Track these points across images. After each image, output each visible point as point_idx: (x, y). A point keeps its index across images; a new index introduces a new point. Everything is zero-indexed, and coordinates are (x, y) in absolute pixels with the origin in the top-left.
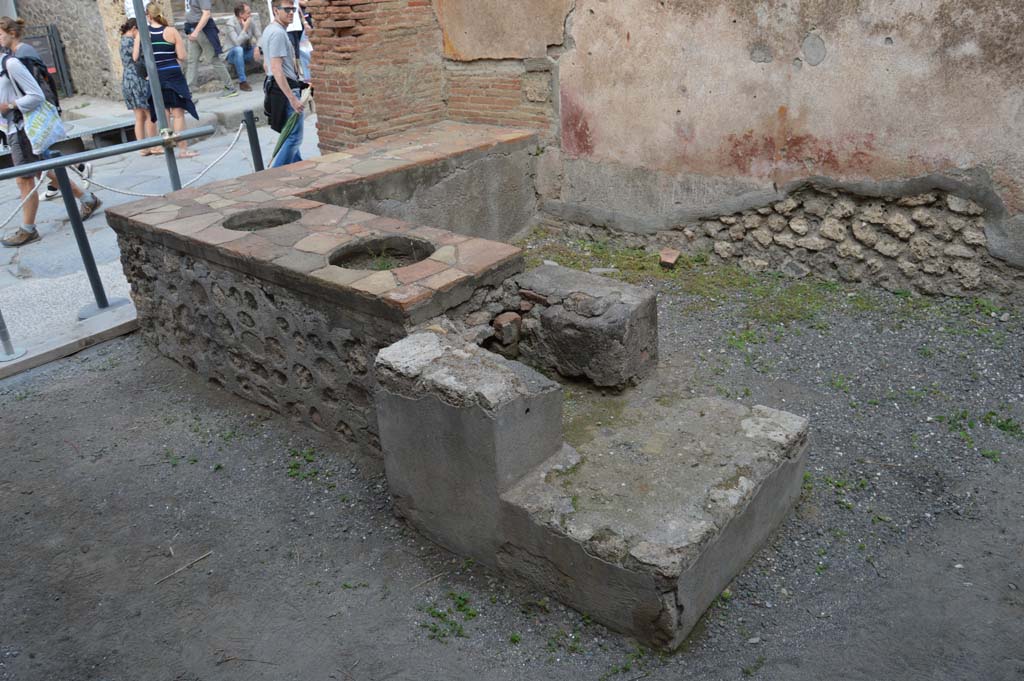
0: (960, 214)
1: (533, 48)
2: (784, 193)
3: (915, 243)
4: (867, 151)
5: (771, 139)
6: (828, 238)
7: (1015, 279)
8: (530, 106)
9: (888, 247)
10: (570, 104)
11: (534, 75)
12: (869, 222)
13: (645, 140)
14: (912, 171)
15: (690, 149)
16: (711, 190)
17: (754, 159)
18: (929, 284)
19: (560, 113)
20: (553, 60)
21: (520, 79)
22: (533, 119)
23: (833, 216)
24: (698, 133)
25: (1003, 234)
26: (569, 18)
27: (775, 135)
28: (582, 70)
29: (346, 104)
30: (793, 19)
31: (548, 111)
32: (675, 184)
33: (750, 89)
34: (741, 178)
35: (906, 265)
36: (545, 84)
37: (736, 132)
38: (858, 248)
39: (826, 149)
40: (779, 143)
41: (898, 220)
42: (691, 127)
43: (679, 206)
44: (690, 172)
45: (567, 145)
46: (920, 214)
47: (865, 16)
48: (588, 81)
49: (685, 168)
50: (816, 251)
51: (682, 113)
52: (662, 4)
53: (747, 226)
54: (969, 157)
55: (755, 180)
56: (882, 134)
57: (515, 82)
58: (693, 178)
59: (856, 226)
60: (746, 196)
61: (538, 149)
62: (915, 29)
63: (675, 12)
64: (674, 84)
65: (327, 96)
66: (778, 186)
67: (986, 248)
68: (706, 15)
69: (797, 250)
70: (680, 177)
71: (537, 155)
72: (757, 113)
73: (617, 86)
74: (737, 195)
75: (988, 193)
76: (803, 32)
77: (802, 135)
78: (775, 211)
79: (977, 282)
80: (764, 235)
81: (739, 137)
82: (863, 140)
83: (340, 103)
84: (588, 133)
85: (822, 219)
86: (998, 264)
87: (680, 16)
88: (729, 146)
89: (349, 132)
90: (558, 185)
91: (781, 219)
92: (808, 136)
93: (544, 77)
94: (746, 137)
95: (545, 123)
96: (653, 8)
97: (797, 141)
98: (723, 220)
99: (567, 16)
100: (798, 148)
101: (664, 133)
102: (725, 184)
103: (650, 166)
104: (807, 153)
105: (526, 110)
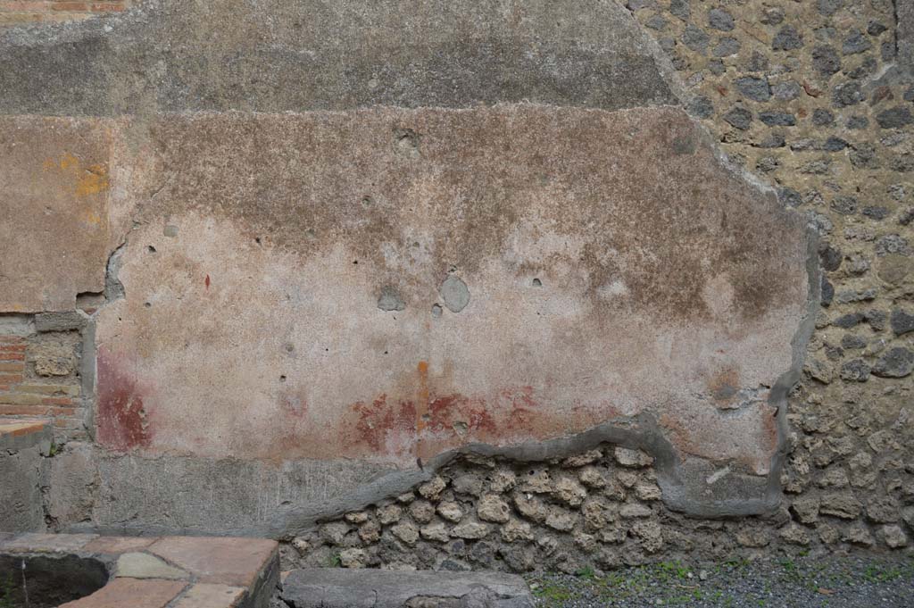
0: (629, 468)
1: (51, 296)
2: (431, 470)
3: (589, 510)
4: (526, 407)
5: (410, 403)
6: (490, 521)
7: (695, 531)
8: (40, 383)
9: (559, 519)
10: (114, 376)
11: (49, 337)
12: (535, 494)
13: (234, 419)
14: (578, 424)
15: (301, 427)
16: (333, 479)
17: (389, 431)
18: (612, 556)
19: (95, 389)
20: (86, 316)
21: (24, 343)
22: (46, 402)
23: (491, 492)
24: (311, 405)
25: (679, 482)
26: (116, 256)
27: (415, 398)
28: (135, 328)
30: (428, 259)
31: (74, 389)
32: (281, 476)
33: (379, 343)
34: (372, 458)
35: (584, 538)
36: (69, 350)
37: (364, 400)
38: (527, 526)
39: (480, 409)
40: (421, 408)
41: (567, 486)
42: (301, 395)
43: (287, 506)
44: (301, 458)
45: (106, 437)
46: (589, 474)
47: (509, 256)
48: (144, 344)
49: (295, 453)
50: (475, 541)
51: (287, 379)
52: (258, 240)
53: (384, 522)
54: (634, 402)
55: (393, 458)
56: (541, 385)
57: (16, 349)
58: (307, 465)
59: (520, 500)
60: (382, 480)
61: (53, 447)
62: (562, 269)
63: (276, 251)
64: (277, 341)
66: (424, 462)
67: (663, 502)
68: (319, 254)
69: (453, 543)
70: (287, 466)
71: (51, 455)
72: (391, 373)
73: (191, 347)
74: (370, 481)
75: (657, 439)
76: (441, 274)
77: (448, 394)
78: (418, 496)
79: (660, 543)
80: (407, 530)
81: (369, 405)
82: (522, 394)
84: (142, 416)
85: (477, 498)
86: (678, 517)
87: (284, 256)
88: (355, 418)
90: (89, 498)
91: (428, 505)
92: (456, 396)
93: (69, 340)
94: (378, 404)
95: (66, 407)
96: (244, 246)
97: (443, 404)
98: (351, 518)
99: (113, 254)
100: (445, 412)
101: (262, 408)
102: (353, 468)
103: (243, 455)
104: (457, 416)
105: (33, 389)
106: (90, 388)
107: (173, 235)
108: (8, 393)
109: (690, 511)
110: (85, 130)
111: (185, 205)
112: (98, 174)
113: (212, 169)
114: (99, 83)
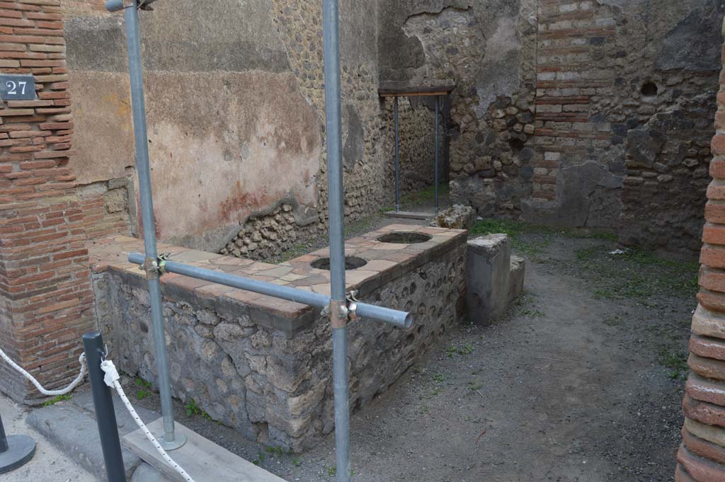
0: (287, 212)
1: (113, 170)
2: (242, 226)
3: (279, 230)
4: (265, 194)
5: (235, 199)
6: (257, 242)
7: (302, 231)
8: (111, 217)
9: (273, 236)
11: (113, 192)
12: (266, 228)
13: (187, 218)
14: (277, 198)
15: (207, 216)
17: (231, 212)
18: (285, 246)
19: (137, 215)
20: (129, 178)
21: (102, 197)
22: (115, 226)
23: (256, 229)
24: (209, 206)
25: (299, 214)
27: (237, 196)
29: (74, 233)
30: (237, 138)
31: (126, 217)
33: (225, 175)
34: (227, 224)
35: (279, 241)
36: (121, 197)
37: (223, 200)
38: (266, 241)
39: (254, 197)
40: (239, 201)
41: (273, 223)
42: (205, 202)
44: (208, 230)
46: (278, 217)
47: (257, 135)
49: (206, 228)
50: (254, 250)
51: (201, 196)
52: (187, 134)
54: (289, 187)
55: (232, 223)
56: (268, 185)
57: (99, 201)
58: (209, 232)
59: (263, 231)
60: (230, 233)
62: (270, 138)
63: (193, 138)
64: (196, 180)
65: (38, 233)
66: (240, 222)
67: (295, 223)
68: (206, 139)
69: (249, 253)
72: (230, 187)
73: (169, 187)
74: (227, 234)
75: (294, 199)
76: (241, 144)
77: (245, 193)
78: (238, 236)
79: (295, 238)
81: (225, 202)
82: (264, 189)
83: (65, 234)
84: (156, 223)
85: (251, 233)
86: (298, 227)
87: (196, 141)
88: (221, 209)
89: (79, 261)
91: (241, 240)
92: (247, 193)
93: (122, 192)
94: (227, 201)
95: (124, 226)
96: (182, 137)
97: (244, 198)
100: (245, 200)
101: (195, 210)
102: (222, 230)
103: (191, 233)
104: (248, 202)
105: (108, 221)
106: (134, 214)
107: (157, 134)
108: (99, 225)
109: (302, 224)
110: (118, 79)
111: (160, 118)
112: (126, 103)
113: (168, 100)
114: (120, 54)
